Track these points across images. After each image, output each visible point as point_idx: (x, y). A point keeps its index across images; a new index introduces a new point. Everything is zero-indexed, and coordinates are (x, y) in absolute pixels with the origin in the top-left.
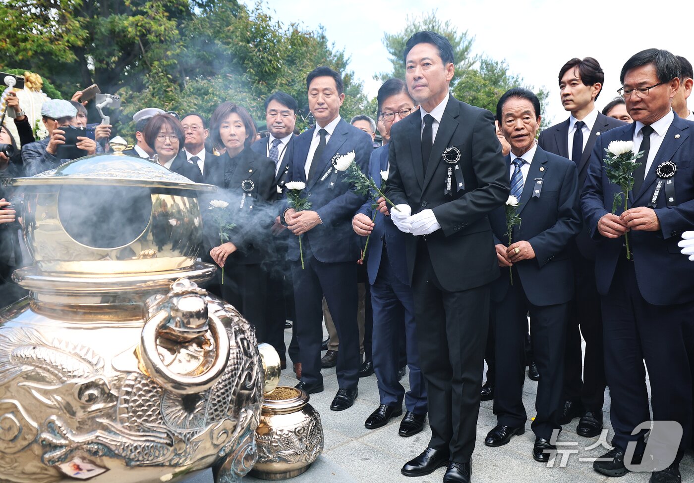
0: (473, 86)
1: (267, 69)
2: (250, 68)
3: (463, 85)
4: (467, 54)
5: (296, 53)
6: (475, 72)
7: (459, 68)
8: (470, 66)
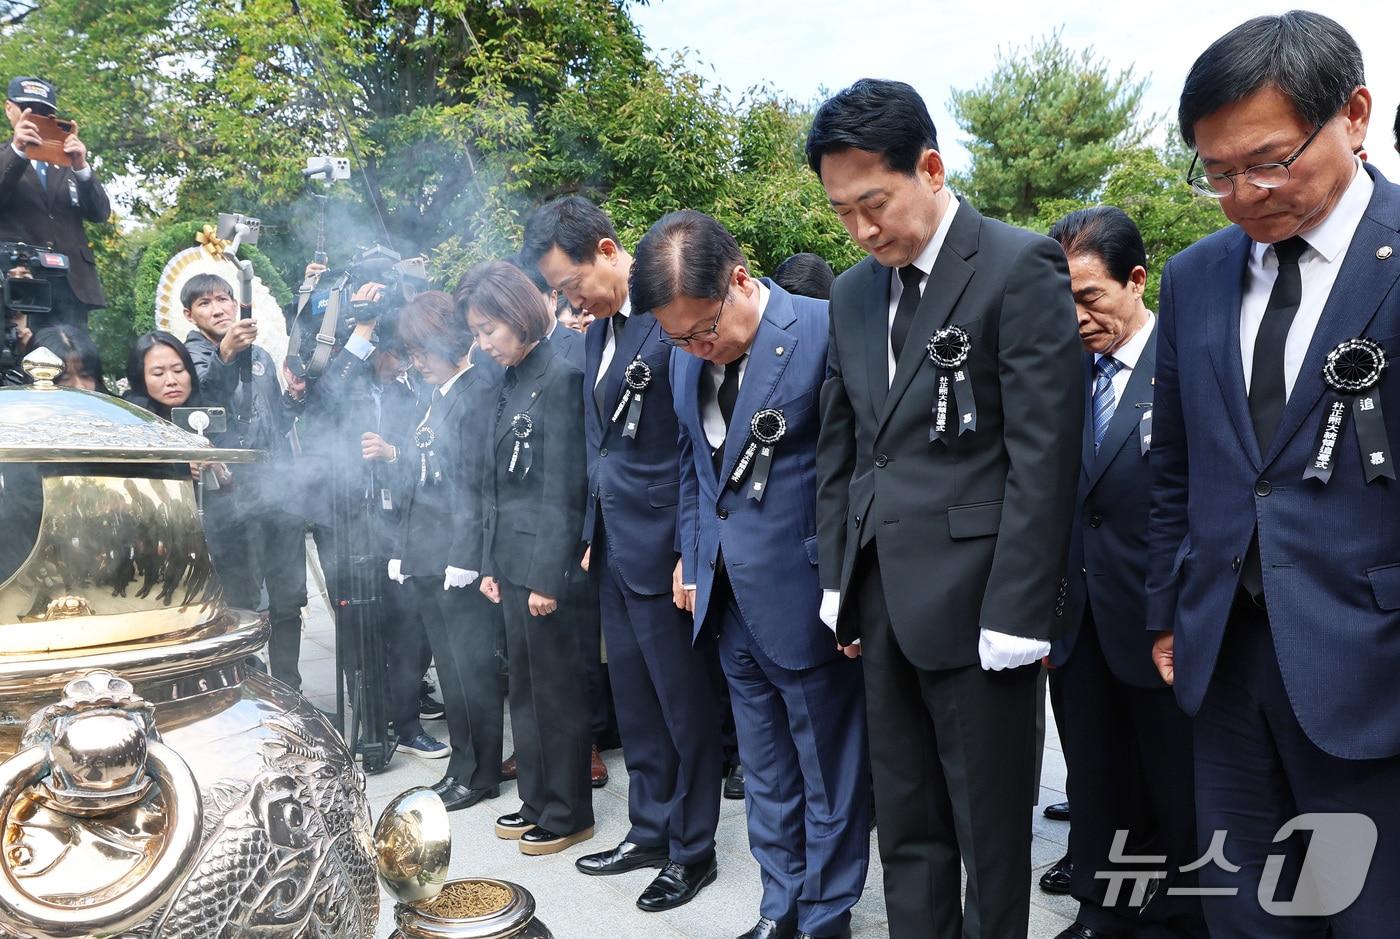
0: (1143, 182)
1: (696, 184)
2: (664, 182)
3: (1120, 182)
4: (1133, 116)
5: (759, 145)
6: (1150, 154)
7: (1114, 147)
8: (1139, 141)
